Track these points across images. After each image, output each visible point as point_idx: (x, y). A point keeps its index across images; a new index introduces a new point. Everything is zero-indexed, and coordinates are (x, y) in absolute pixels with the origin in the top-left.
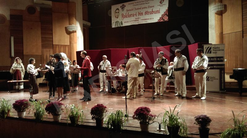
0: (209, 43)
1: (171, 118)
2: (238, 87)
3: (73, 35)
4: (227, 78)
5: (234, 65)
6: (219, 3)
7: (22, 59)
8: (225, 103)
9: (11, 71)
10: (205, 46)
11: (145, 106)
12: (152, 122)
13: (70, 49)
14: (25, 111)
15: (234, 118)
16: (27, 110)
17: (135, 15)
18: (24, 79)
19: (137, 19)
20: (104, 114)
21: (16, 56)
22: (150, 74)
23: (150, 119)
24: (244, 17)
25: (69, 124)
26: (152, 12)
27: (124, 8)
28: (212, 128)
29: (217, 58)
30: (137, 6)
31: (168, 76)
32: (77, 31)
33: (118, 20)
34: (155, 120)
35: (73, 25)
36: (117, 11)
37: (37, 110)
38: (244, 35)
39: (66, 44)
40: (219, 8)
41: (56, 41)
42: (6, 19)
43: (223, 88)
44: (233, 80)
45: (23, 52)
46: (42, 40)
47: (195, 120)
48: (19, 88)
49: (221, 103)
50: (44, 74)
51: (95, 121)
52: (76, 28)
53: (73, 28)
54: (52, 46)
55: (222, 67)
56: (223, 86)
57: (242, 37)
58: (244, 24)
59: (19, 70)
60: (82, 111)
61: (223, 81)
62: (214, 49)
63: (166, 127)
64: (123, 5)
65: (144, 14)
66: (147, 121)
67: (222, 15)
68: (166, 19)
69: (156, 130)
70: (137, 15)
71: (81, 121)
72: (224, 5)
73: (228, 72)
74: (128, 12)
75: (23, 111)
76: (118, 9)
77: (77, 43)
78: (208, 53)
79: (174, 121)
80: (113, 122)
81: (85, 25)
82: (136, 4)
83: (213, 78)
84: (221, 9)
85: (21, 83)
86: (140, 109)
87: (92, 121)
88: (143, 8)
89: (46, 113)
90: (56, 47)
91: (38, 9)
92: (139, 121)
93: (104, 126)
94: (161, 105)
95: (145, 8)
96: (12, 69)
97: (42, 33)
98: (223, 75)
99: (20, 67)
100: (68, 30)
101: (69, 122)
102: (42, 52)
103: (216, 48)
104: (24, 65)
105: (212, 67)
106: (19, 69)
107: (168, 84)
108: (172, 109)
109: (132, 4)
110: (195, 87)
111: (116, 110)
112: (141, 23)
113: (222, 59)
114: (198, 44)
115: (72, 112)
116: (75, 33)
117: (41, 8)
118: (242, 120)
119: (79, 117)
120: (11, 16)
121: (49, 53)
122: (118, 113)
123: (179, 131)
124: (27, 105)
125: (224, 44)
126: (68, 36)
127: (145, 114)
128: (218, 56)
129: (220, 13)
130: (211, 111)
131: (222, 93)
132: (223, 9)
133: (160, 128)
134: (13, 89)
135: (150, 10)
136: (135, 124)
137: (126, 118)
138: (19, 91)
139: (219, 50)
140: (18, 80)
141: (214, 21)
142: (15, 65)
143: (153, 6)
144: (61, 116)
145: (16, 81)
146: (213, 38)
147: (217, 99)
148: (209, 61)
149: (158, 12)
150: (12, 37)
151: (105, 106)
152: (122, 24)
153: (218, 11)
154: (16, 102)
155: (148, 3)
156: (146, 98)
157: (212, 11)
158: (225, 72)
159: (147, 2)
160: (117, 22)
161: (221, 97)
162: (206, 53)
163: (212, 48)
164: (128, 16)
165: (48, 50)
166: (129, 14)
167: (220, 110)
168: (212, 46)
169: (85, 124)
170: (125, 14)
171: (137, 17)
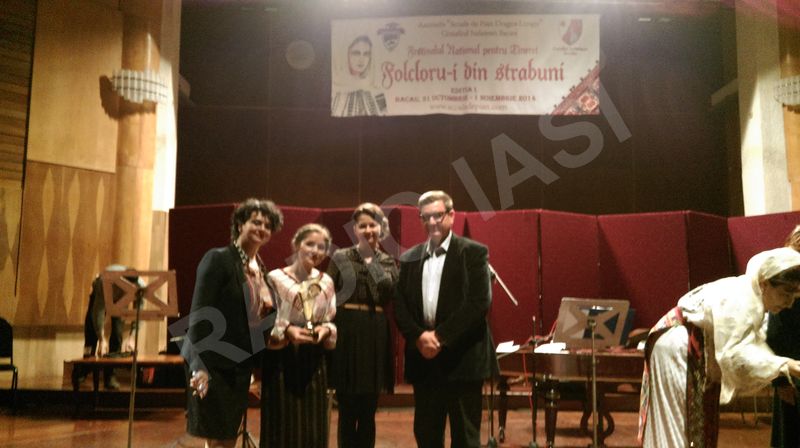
3: (141, 124)
17: (449, 73)
19: (459, 91)
26: (525, 74)
27: (396, 37)
30: (457, 38)
32: (159, 108)
33: (363, 84)
39: (97, 167)
41: (44, 145)
52: (159, 89)
54: (21, 167)
68: (590, 104)
70: (461, 75)
74: (416, 58)
77: (158, 167)
82: (454, 30)
88: (487, 51)
90: (45, 176)
95: (495, 50)
100: (122, 92)
112: (480, 111)
116: (151, 115)
126: (114, 125)
135: (520, 62)
143: (535, 50)
149: (558, 75)
152: (383, 104)
155: (512, 34)
164: (413, 75)
166: (420, 69)
170: (399, 66)
171: (461, 83)
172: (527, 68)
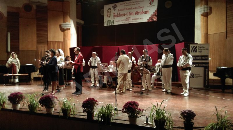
0: (195, 42)
1: (158, 112)
2: (221, 85)
3: (67, 32)
4: (211, 76)
5: (218, 64)
6: (205, 6)
7: (18, 54)
8: (208, 99)
9: (7, 65)
10: (191, 46)
11: (134, 101)
12: (140, 116)
13: (63, 45)
14: (19, 103)
15: (217, 113)
16: (21, 102)
17: (126, 14)
18: (19, 73)
19: (128, 18)
20: (95, 107)
21: (12, 51)
22: (139, 70)
23: (138, 113)
24: (228, 19)
25: (61, 116)
26: (142, 13)
27: (116, 8)
28: (197, 122)
29: (202, 56)
30: (128, 6)
31: (156, 72)
32: (71, 29)
33: (110, 19)
34: (143, 114)
35: (67, 22)
36: (109, 11)
37: (31, 103)
38: (228, 35)
39: (60, 41)
40: (205, 10)
41: (50, 38)
42: (4, 16)
43: (207, 85)
44: (216, 78)
45: (19, 48)
46: (37, 36)
47: (181, 114)
48: (14, 81)
49: (205, 99)
50: (38, 68)
51: (86, 114)
52: (70, 26)
53: (67, 25)
54: (47, 42)
55: (207, 65)
56: (207, 83)
57: (225, 38)
58: (227, 25)
59: (14, 65)
60: (74, 105)
61: (207, 79)
62: (200, 48)
63: (153, 120)
64: (115, 5)
65: (134, 14)
66: (136, 114)
67: (207, 17)
68: (155, 19)
69: (144, 124)
70: (128, 15)
71: (73, 114)
72: (209, 7)
73: (212, 70)
74: (119, 12)
75: (18, 104)
76: (110, 9)
77: (71, 40)
78: (193, 52)
79: (160, 115)
80: (103, 115)
81: (78, 23)
82: (127, 4)
83: (198, 75)
84: (207, 11)
85: (16, 77)
86: (129, 104)
87: (83, 114)
88: (133, 8)
89: (40, 106)
90: (51, 43)
91: (34, 7)
92: (128, 115)
93: (95, 118)
94: (148, 100)
95: (135, 8)
96: (8, 63)
97: (37, 30)
98: (207, 72)
99: (16, 61)
100: (63, 27)
101: (62, 114)
102: (37, 48)
103: (202, 47)
104: (19, 60)
105: (197, 65)
106: (14, 63)
107: (155, 80)
108: (159, 104)
109: (123, 4)
110: (181, 84)
111: (107, 103)
112: (132, 22)
113: (206, 58)
114: (185, 43)
115: (65, 105)
116: (69, 30)
117: (37, 6)
118: (224, 115)
119: (71, 110)
120: (9, 13)
121: (43, 49)
122: (108, 107)
123: (165, 125)
124: (22, 97)
125: (209, 44)
126: (63, 33)
127: (133, 108)
128: (203, 55)
129: (206, 15)
130: (196, 106)
131: (206, 90)
132: (208, 11)
133: (147, 121)
134: (8, 82)
135: (140, 10)
136: (124, 118)
137: (116, 112)
138: (14, 84)
139: (204, 49)
140: (14, 74)
141: (200, 22)
142: (10, 59)
143: (143, 7)
144: (54, 108)
145: (11, 75)
146: (199, 38)
147: (202, 95)
148: (194, 60)
149: (148, 12)
150: (8, 33)
151: (96, 100)
152: (113, 23)
153: (203, 13)
154: (11, 94)
155: (139, 4)
156: (134, 93)
157: (198, 12)
158: (210, 69)
159: (137, 3)
160: (109, 21)
161: (205, 94)
162: (191, 52)
163: (197, 47)
164: (119, 15)
165: (43, 46)
167: (204, 106)
168: (198, 46)
169: (77, 117)
170: (116, 14)
171: (128, 17)
172: (142, 11)
